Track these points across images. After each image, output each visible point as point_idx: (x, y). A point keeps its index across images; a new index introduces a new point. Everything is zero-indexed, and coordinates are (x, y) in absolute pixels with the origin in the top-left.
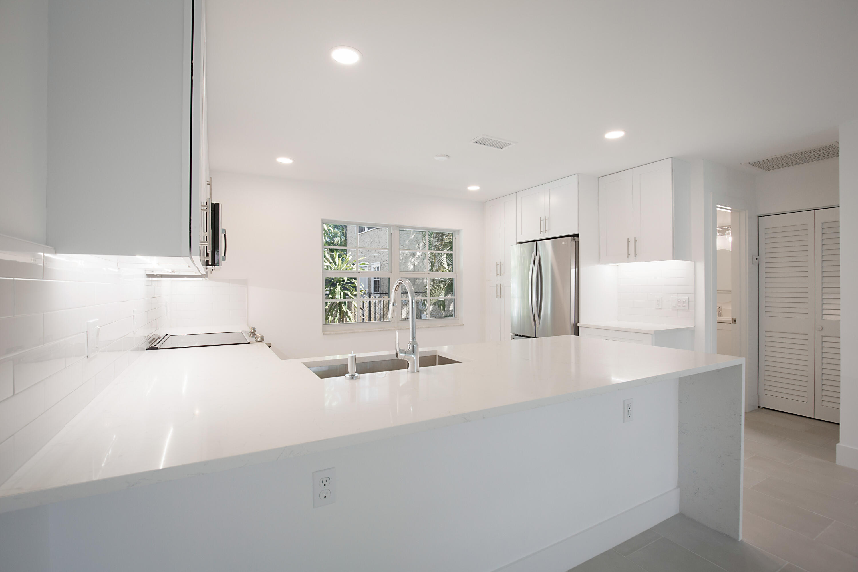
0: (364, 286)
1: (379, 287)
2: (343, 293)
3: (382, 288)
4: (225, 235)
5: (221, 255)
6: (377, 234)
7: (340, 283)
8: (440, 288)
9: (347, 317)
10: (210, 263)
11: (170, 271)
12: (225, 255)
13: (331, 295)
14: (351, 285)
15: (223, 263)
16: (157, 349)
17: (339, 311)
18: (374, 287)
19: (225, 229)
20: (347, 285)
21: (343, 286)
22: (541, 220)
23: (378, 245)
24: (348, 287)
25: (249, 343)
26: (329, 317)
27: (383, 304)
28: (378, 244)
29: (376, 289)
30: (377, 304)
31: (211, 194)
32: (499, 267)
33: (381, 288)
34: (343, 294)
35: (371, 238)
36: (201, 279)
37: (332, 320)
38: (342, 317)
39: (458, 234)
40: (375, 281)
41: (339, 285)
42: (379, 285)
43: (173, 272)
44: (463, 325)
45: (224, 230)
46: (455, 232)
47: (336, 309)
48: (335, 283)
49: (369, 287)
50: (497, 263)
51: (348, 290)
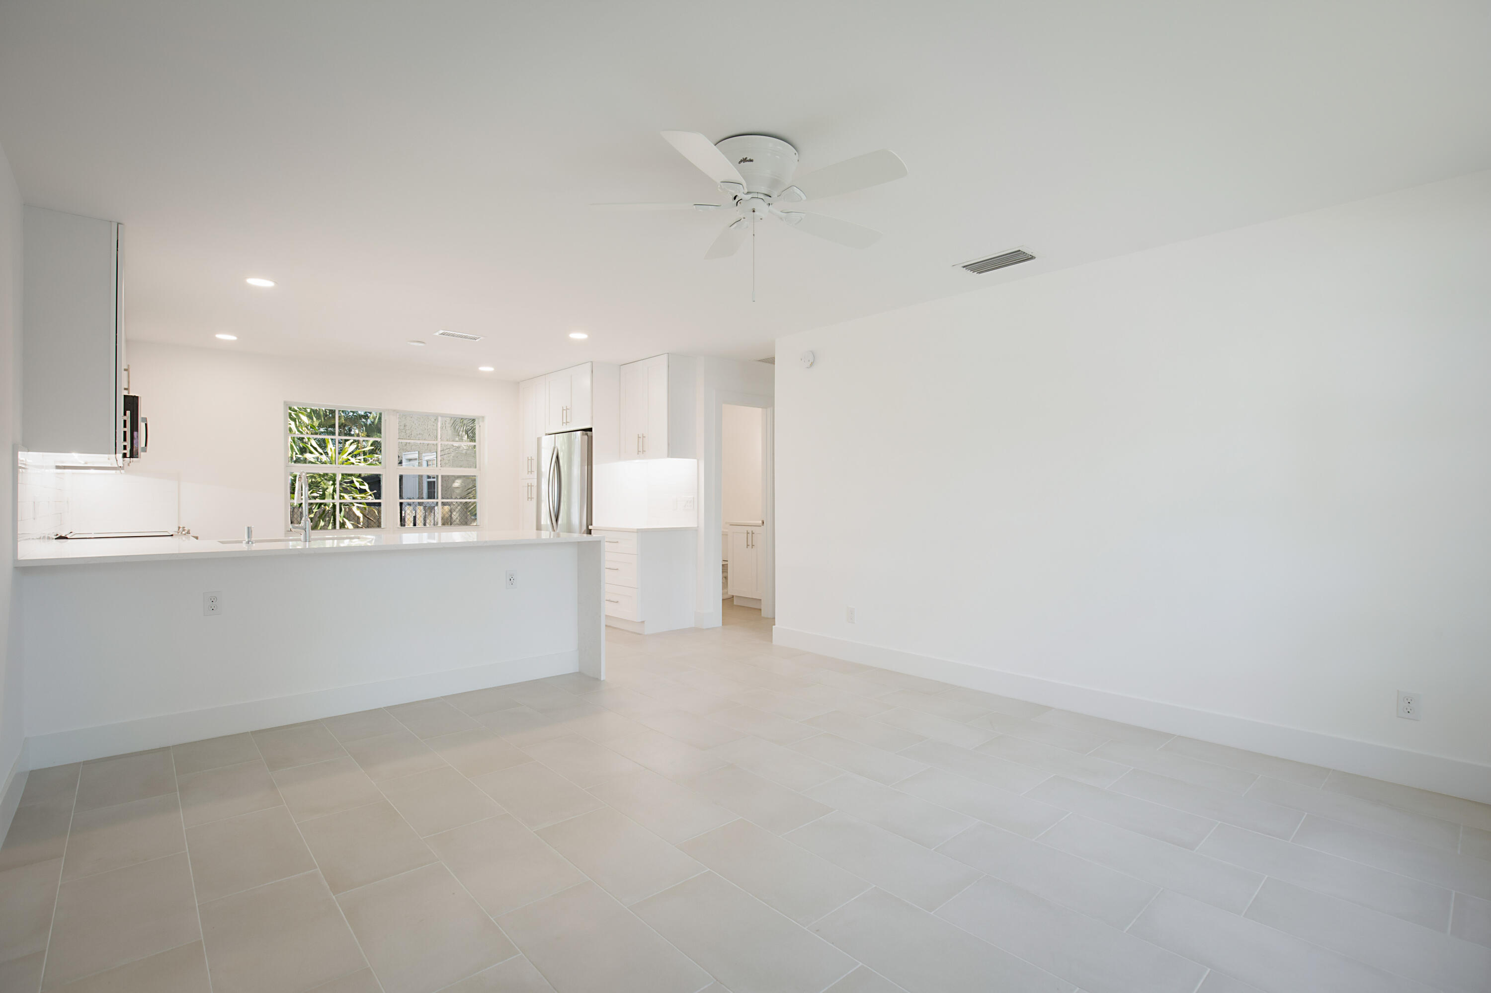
4: (146, 425)
5: (140, 446)
10: (128, 455)
11: (83, 462)
12: (146, 446)
15: (142, 454)
16: (67, 538)
17: (331, 521)
18: (428, 492)
19: (146, 418)
22: (563, 410)
25: (172, 535)
31: (129, 382)
32: (530, 463)
36: (114, 472)
39: (483, 421)
40: (429, 483)
43: (86, 463)
45: (145, 420)
46: (479, 419)
47: (328, 519)
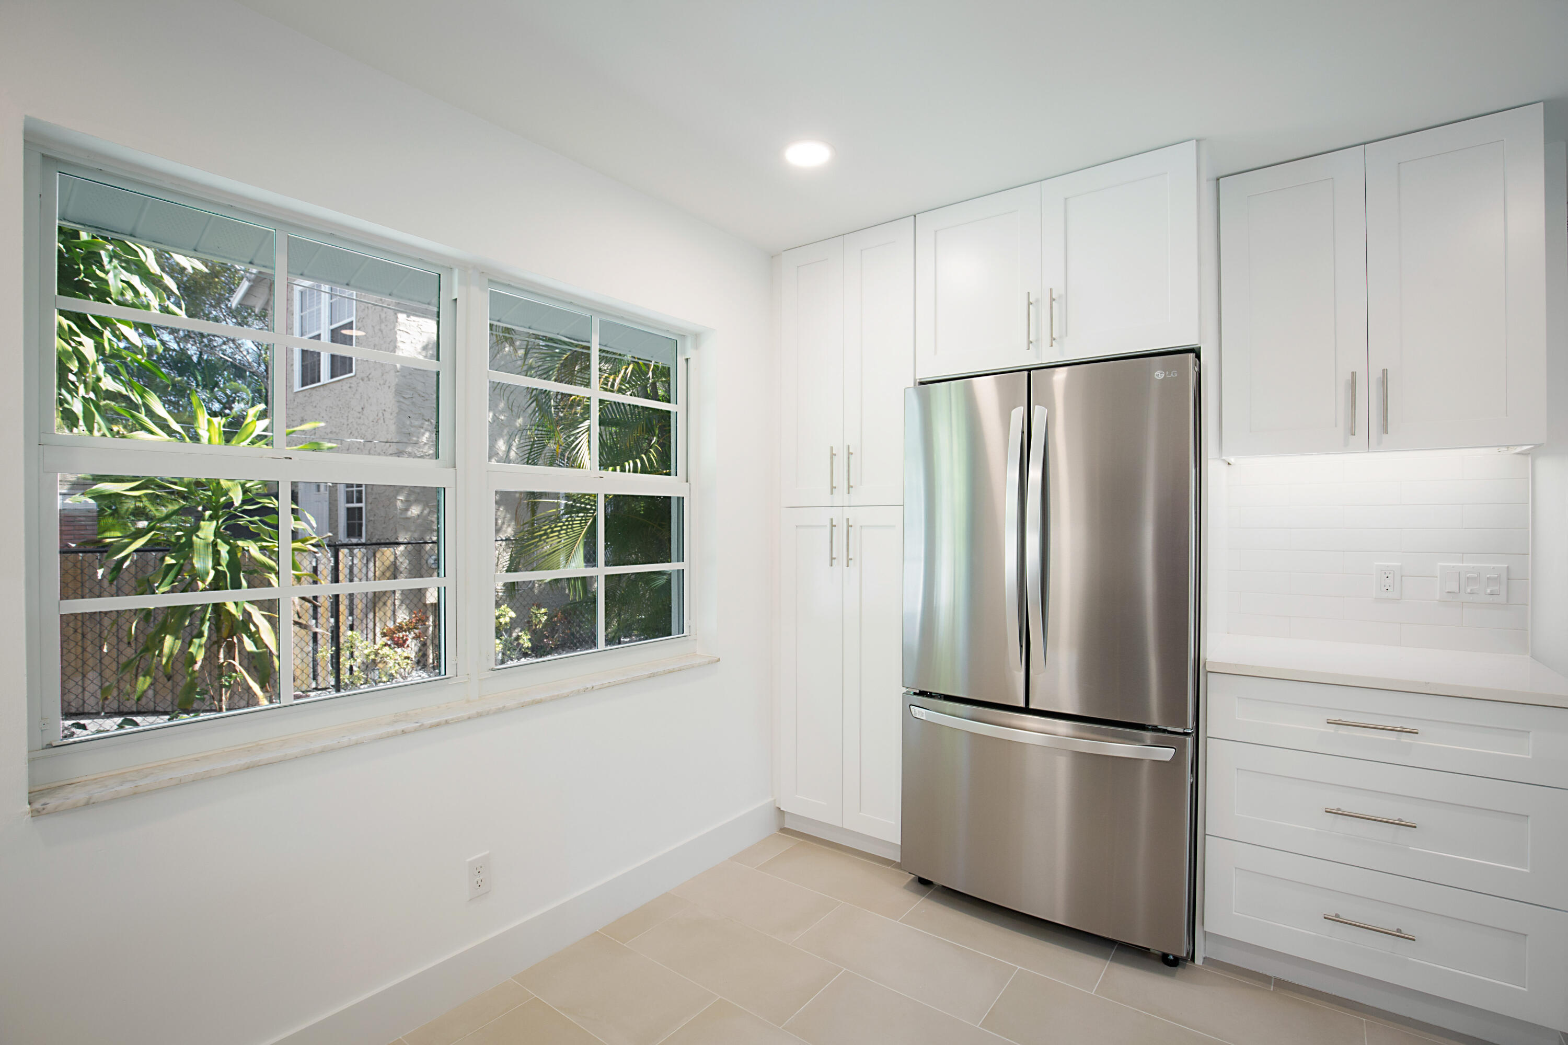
0: (317, 523)
1: (361, 525)
2: (228, 548)
3: (369, 527)
6: (357, 390)
7: (215, 509)
8: (571, 528)
9: (244, 636)
13: (172, 557)
14: (266, 519)
20: (249, 519)
21: (232, 522)
22: (1030, 304)
23: (360, 418)
24: (251, 527)
26: (164, 638)
27: (372, 569)
28: (359, 415)
29: (354, 529)
30: (356, 570)
32: (840, 463)
33: (366, 528)
34: (229, 552)
35: (340, 400)
37: (176, 652)
38: (225, 632)
39: (697, 346)
41: (211, 518)
42: (361, 519)
44: (719, 660)
48: (200, 508)
49: (333, 527)
50: (832, 448)
51: (255, 537)
